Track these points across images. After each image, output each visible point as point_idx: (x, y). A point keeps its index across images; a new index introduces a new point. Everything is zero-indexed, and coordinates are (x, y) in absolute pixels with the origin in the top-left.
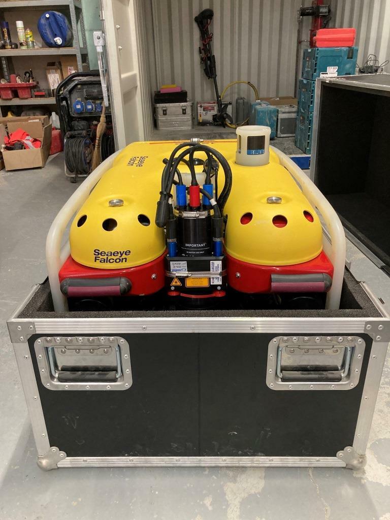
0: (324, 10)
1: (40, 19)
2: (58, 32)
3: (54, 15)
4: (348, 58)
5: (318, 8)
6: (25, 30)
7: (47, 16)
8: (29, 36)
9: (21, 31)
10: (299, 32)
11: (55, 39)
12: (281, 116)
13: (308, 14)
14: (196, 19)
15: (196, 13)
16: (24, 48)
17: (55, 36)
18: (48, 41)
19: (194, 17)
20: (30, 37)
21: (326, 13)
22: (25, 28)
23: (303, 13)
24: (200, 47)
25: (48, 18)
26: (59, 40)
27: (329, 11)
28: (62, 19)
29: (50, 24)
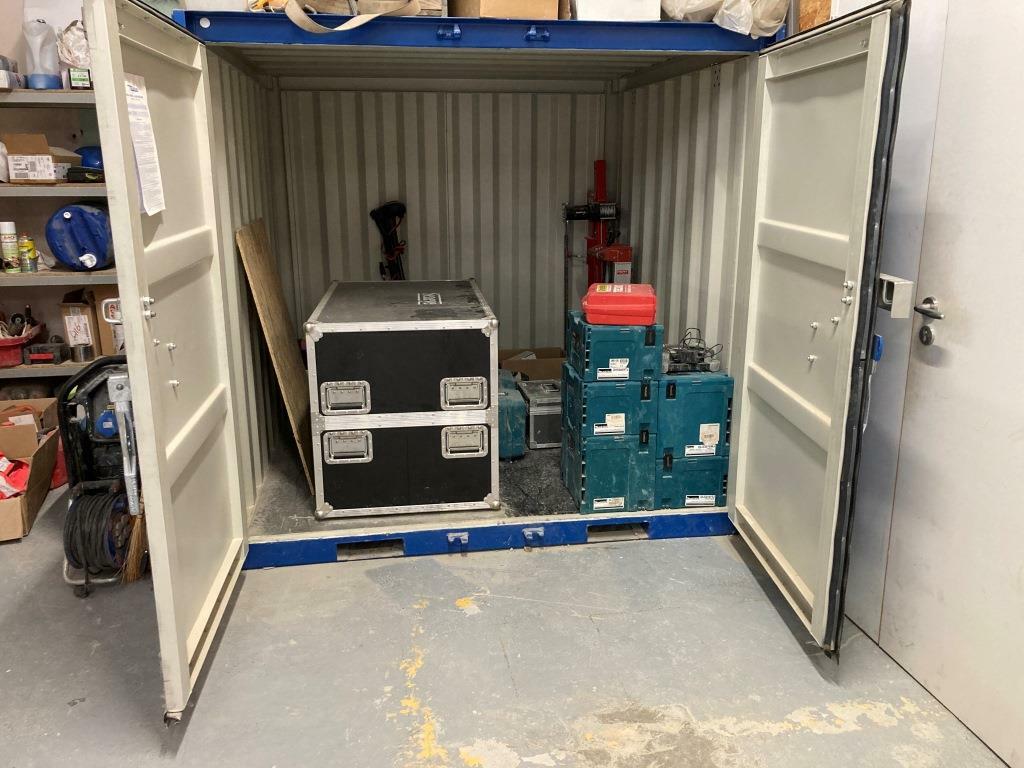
0: (608, 211)
1: (50, 221)
2: (89, 244)
3: (81, 213)
4: (646, 345)
5: (597, 207)
6: (18, 239)
7: (67, 215)
8: (25, 250)
9: (8, 240)
10: (567, 240)
11: (81, 259)
12: (534, 411)
13: (580, 217)
14: (375, 214)
15: (373, 203)
16: (12, 271)
17: (82, 252)
18: (67, 261)
19: (369, 211)
20: (29, 251)
21: (611, 216)
22: (19, 234)
23: (571, 214)
24: (381, 264)
25: (69, 219)
26: (89, 260)
27: (618, 213)
28: (98, 222)
29: (71, 232)
